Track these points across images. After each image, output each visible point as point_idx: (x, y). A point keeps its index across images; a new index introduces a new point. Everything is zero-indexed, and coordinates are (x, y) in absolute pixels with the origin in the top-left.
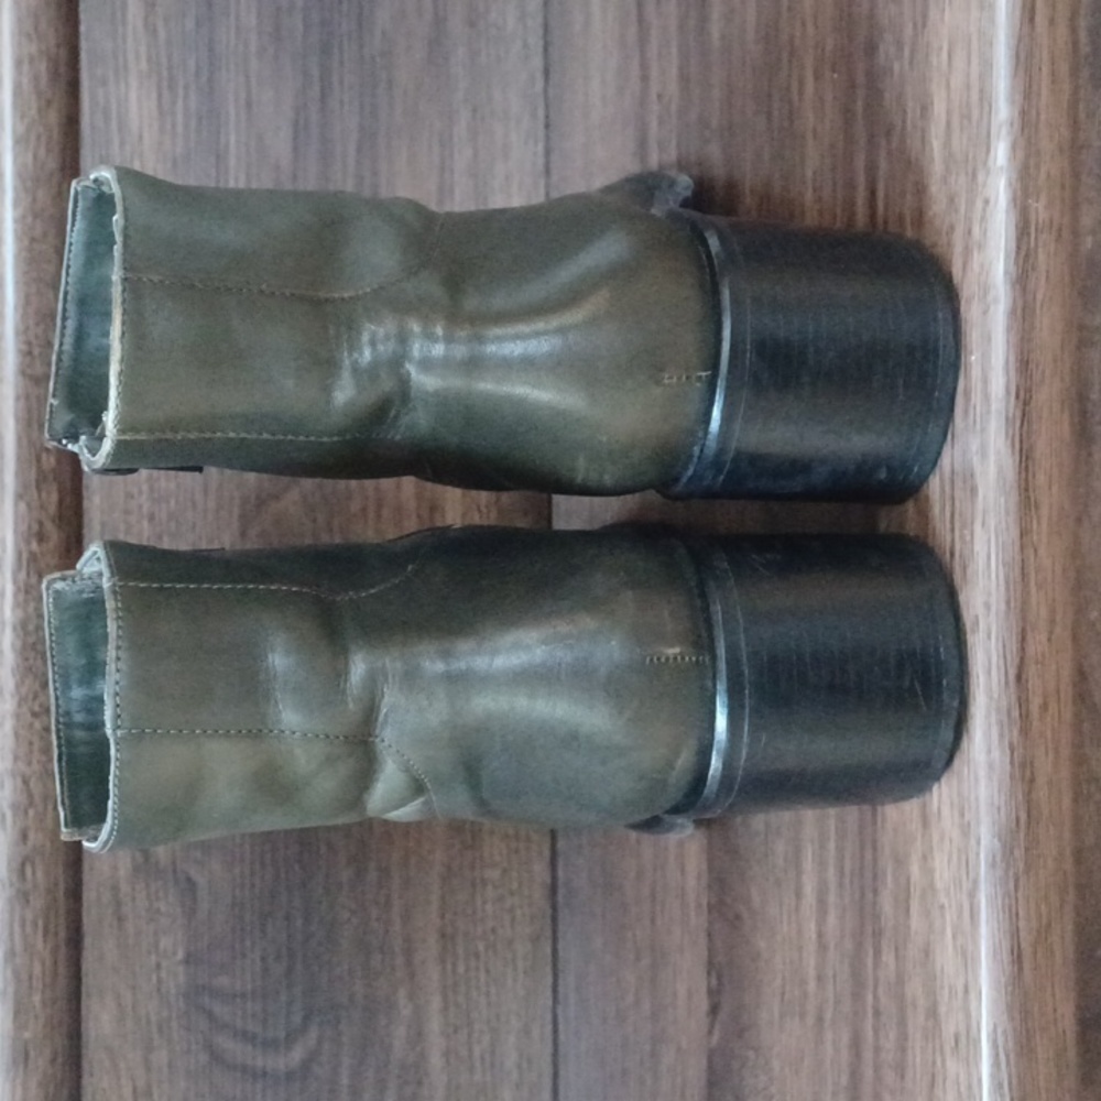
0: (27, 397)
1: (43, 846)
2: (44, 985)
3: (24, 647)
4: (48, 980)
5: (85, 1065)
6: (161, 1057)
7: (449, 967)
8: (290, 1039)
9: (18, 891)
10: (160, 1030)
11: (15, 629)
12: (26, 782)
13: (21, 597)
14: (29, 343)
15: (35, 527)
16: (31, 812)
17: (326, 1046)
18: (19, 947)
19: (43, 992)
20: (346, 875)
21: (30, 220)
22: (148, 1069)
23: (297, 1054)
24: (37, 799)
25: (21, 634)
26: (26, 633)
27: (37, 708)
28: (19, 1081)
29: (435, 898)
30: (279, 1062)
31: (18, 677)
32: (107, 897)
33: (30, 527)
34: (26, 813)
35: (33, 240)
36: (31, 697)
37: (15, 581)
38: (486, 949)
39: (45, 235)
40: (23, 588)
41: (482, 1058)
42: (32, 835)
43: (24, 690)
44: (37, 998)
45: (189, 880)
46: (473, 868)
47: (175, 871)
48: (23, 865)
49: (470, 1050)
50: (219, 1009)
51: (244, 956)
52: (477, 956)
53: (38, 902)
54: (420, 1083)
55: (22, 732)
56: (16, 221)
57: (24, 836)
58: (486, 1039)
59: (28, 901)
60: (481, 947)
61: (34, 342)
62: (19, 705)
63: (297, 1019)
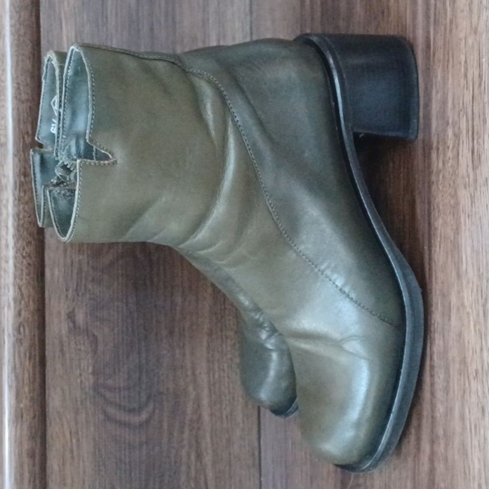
0: (18, 109)
1: (28, 318)
2: (29, 382)
3: (18, 225)
4: (31, 380)
5: (48, 421)
6: (82, 417)
7: (211, 375)
8: (140, 409)
9: (17, 339)
10: (82, 404)
11: (14, 216)
12: (20, 288)
13: (16, 202)
14: (18, 84)
15: (23, 170)
16: (23, 302)
17: (157, 411)
18: (18, 365)
19: (29, 386)
20: (164, 333)
21: (18, 26)
22: (76, 423)
23: (144, 416)
24: (25, 296)
25: (17, 219)
26: (19, 219)
27: (24, 254)
28: (19, 427)
29: (205, 344)
30: (136, 419)
31: (16, 239)
32: (57, 342)
33: (20, 170)
34: (20, 303)
35: (20, 35)
36: (21, 249)
37: (14, 195)
38: (228, 367)
39: (25, 34)
40: (17, 198)
41: (227, 417)
42: (23, 313)
43: (19, 245)
44: (26, 389)
45: (94, 335)
46: (221, 331)
47: (87, 331)
48: (19, 327)
49: (222, 413)
50: (108, 395)
51: (119, 371)
52: (224, 371)
53: (26, 344)
54: (199, 429)
55: (18, 265)
56: (11, 26)
57: (19, 314)
58: (228, 409)
59: (22, 344)
60: (226, 366)
61: (21, 83)
62: (17, 252)
63: (144, 399)
